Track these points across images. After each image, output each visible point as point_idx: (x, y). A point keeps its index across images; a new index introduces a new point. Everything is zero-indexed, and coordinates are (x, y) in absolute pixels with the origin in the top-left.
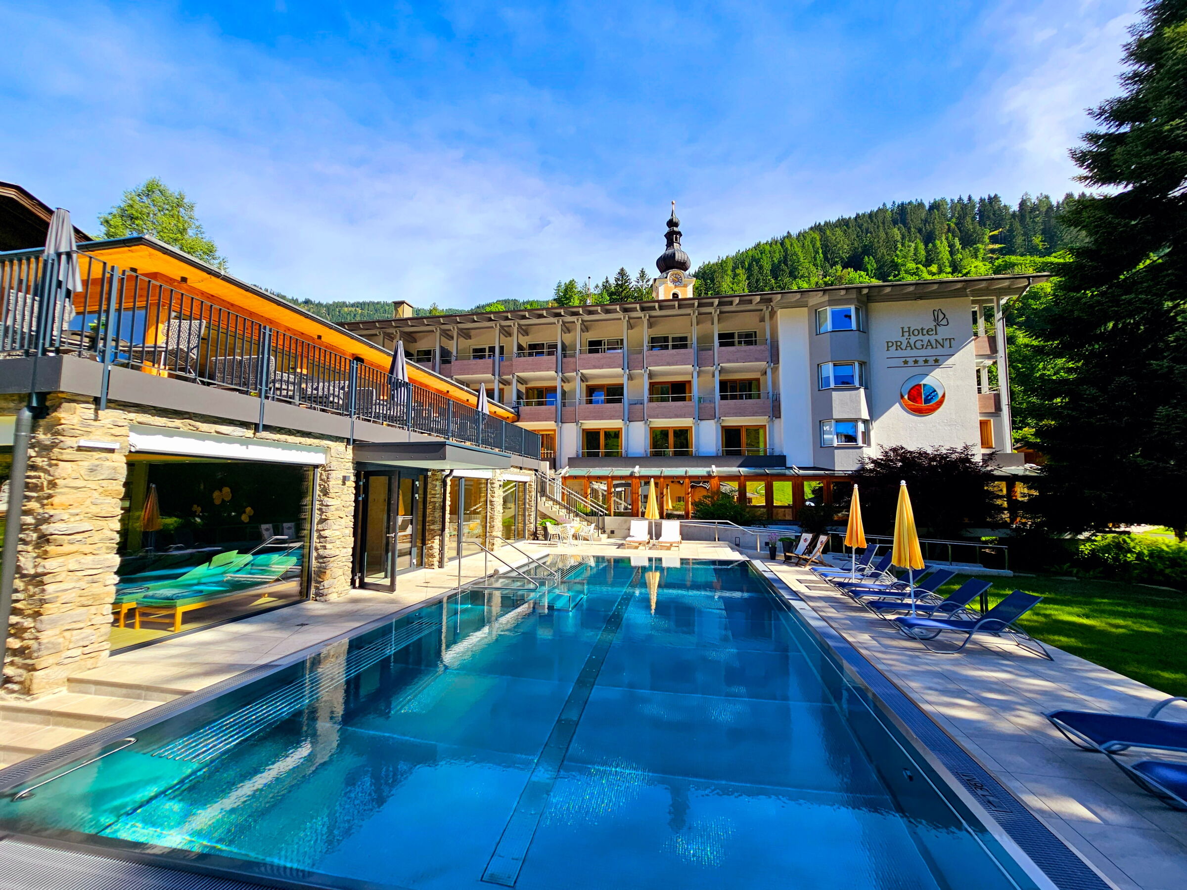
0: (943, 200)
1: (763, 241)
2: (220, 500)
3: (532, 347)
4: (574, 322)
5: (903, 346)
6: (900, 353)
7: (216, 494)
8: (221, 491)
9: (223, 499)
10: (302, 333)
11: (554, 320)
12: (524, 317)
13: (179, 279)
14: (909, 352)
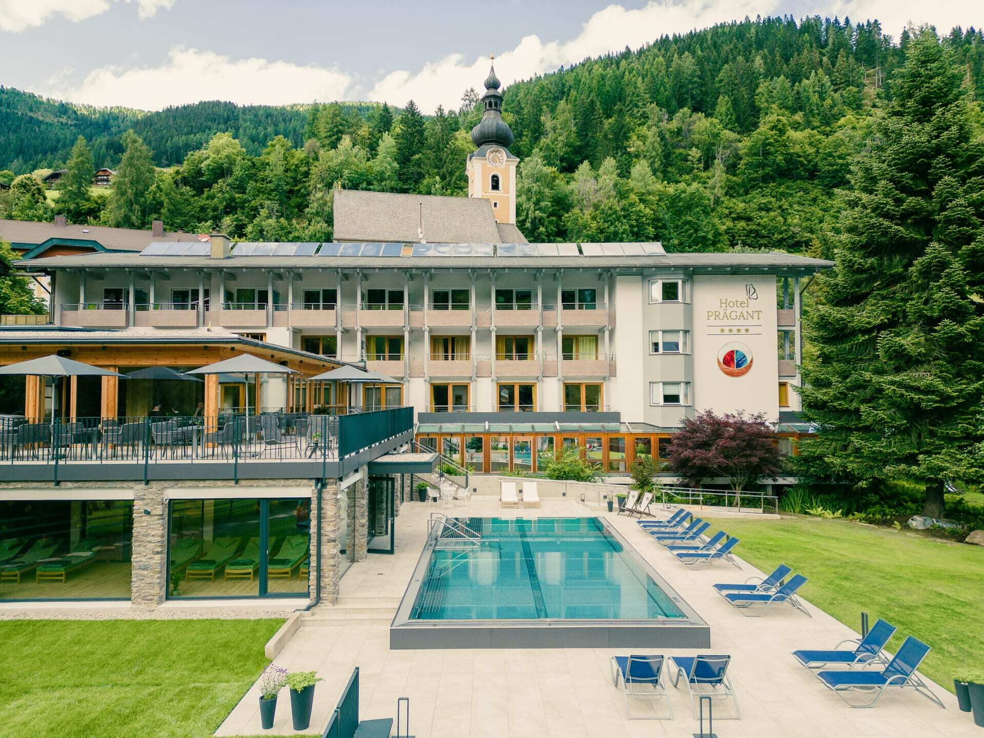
0: (818, 19)
1: (594, 57)
3: (370, 292)
5: (721, 317)
6: (718, 322)
14: (726, 322)
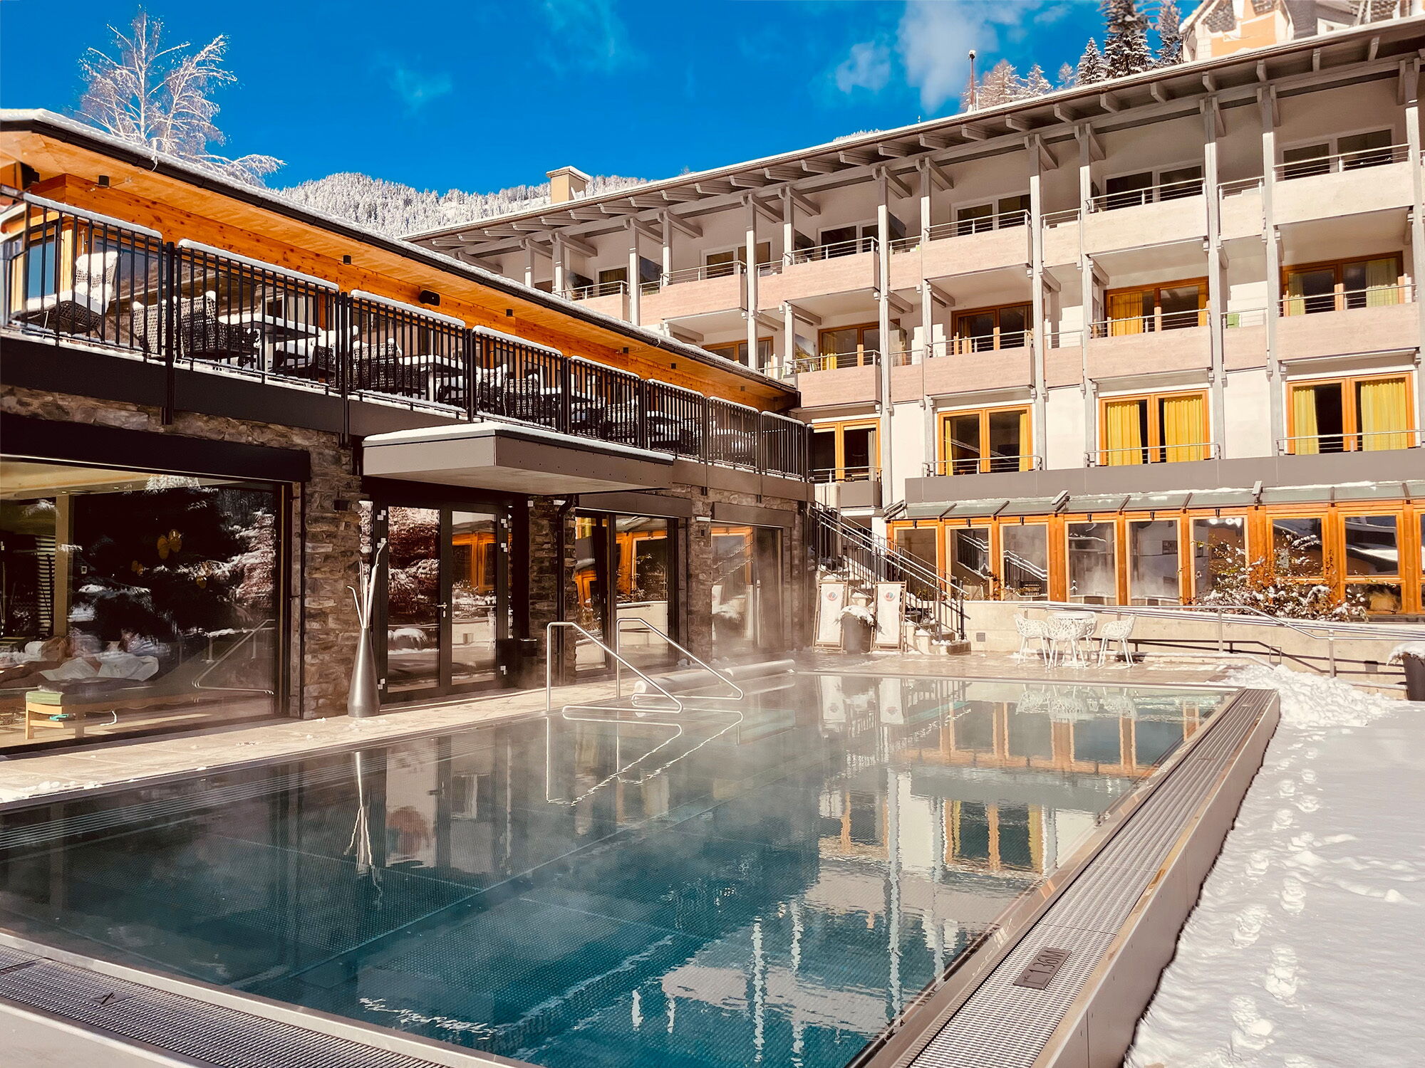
2: (167, 552)
3: (828, 237)
4: (913, 169)
7: (162, 541)
8: (167, 536)
9: (171, 550)
10: (318, 255)
11: (871, 170)
12: (802, 174)
13: (96, 180)
